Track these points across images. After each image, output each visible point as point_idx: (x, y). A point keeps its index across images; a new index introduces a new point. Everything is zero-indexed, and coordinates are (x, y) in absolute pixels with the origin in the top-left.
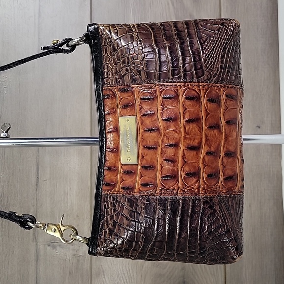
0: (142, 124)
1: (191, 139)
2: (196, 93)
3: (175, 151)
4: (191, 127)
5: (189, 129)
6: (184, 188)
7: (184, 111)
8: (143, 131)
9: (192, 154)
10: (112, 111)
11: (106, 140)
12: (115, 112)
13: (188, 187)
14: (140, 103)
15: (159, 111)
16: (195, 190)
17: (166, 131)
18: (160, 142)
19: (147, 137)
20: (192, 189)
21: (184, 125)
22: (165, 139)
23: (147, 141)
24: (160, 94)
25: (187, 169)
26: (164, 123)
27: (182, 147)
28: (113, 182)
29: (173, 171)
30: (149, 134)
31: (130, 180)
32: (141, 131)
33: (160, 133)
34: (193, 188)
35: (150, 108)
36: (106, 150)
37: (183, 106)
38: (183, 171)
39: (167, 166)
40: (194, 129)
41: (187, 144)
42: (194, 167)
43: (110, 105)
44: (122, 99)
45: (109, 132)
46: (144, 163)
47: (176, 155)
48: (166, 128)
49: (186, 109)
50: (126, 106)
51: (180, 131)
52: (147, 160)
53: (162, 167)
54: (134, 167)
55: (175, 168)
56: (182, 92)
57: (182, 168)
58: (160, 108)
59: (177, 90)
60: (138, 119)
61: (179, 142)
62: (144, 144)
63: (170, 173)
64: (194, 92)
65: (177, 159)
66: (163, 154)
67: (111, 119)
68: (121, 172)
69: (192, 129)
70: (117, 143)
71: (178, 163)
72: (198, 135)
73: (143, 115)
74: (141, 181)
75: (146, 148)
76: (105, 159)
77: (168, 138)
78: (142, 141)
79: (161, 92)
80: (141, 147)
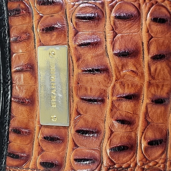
0: (78, 60)
1: (158, 86)
2: (167, 13)
3: (135, 106)
4: (159, 67)
5: (156, 69)
6: (143, 164)
7: (150, 40)
8: (80, 71)
9: (159, 111)
10: (24, 36)
11: (11, 83)
12: (29, 38)
13: (150, 162)
14: (76, 24)
15: (109, 40)
16: (160, 166)
17: (119, 72)
18: (109, 91)
19: (87, 81)
20: (155, 165)
21: (148, 64)
22: (118, 85)
23: (86, 89)
24: (111, 11)
25: (150, 135)
26: (117, 59)
27: (145, 100)
28: (24, 152)
29: (129, 138)
30: (90, 77)
31: (54, 151)
32: (77, 71)
33: (109, 76)
34: (157, 163)
35: (93, 34)
36: (11, 101)
37: (148, 32)
38: (144, 138)
39: (120, 130)
40: (163, 70)
41: (152, 94)
42: (160, 130)
43: (19, 27)
44: (42, 17)
45: (17, 71)
46: (81, 124)
47: (135, 112)
48: (120, 68)
49: (152, 37)
50: (49, 29)
51: (143, 74)
52: (85, 120)
53: (112, 132)
54: (63, 130)
55: (133, 134)
56: (147, 9)
57: (143, 133)
58: (109, 35)
59: (140, 5)
60: (72, 51)
61: (141, 91)
62: (82, 93)
63: (125, 141)
64: (164, 10)
65: (137, 120)
66: (115, 110)
67: (21, 51)
68: (38, 136)
69: (160, 70)
70: (32, 90)
71: (138, 126)
72: (168, 80)
73: (80, 45)
74: (75, 155)
75: (85, 100)
76: (10, 114)
77: (122, 85)
78: (79, 89)
79: (113, 7)
80: (76, 99)
